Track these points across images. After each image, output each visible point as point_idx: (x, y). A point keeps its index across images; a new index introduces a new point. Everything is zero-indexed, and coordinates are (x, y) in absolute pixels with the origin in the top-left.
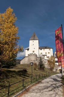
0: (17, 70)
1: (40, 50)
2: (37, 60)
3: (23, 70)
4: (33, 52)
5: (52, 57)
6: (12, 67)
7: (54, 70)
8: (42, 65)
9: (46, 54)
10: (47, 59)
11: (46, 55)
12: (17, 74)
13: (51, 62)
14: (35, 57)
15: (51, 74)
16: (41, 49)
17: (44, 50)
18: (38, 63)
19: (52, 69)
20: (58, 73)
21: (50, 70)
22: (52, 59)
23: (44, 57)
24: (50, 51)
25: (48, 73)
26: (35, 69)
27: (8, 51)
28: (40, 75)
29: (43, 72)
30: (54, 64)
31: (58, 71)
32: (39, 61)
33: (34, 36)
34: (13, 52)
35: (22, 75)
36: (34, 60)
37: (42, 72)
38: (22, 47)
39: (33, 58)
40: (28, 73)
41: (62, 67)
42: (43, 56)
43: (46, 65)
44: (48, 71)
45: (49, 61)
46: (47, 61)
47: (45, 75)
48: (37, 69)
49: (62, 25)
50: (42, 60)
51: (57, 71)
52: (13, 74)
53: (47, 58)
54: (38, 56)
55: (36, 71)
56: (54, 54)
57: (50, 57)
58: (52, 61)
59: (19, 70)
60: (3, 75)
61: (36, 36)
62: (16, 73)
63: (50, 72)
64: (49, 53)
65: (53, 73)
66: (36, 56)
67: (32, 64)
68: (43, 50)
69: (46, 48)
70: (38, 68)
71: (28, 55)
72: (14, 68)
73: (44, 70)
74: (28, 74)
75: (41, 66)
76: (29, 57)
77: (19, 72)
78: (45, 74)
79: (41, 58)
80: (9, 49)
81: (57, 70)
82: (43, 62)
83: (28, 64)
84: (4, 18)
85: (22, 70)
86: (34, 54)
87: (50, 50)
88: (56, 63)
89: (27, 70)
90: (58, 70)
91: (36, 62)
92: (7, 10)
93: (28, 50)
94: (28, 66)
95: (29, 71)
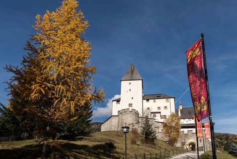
0: (91, 144)
1: (145, 101)
2: (138, 123)
3: (106, 144)
4: (130, 105)
5: (173, 116)
6: (81, 137)
7: (178, 145)
8: (151, 133)
9: (159, 111)
10: (162, 120)
11: (160, 113)
12: (90, 152)
13: (171, 127)
14: (134, 117)
15: (171, 152)
16: (148, 100)
17: (155, 101)
18: (140, 130)
19: (172, 142)
20: (187, 151)
21: (169, 144)
22: (172, 121)
23: (155, 116)
24: (167, 104)
25: (163, 150)
26: (134, 142)
27: (65, 100)
28: (145, 155)
29: (152, 147)
30: (178, 131)
31: (187, 147)
32: (143, 126)
33: (132, 72)
34: (78, 101)
35: (103, 154)
36: (131, 122)
37: (149, 149)
38: (101, 91)
39: (129, 120)
40: (118, 150)
41: (197, 138)
42: (152, 115)
43: (160, 134)
44: (164, 146)
45: (165, 125)
46: (160, 124)
47: (156, 154)
48: (138, 143)
49: (202, 36)
50: (150, 123)
51: (185, 147)
52: (79, 153)
53: (161, 118)
54: (141, 115)
55: (135, 146)
56: (177, 110)
57: (167, 117)
58: (174, 124)
59: (97, 143)
60: (54, 155)
61: (136, 71)
62: (87, 151)
63: (169, 148)
64: (165, 108)
65: (175, 151)
66: (137, 113)
67: (125, 130)
68: (151, 101)
69: (159, 97)
70: (142, 140)
71: (119, 111)
72: (86, 139)
73: (154, 144)
74: (117, 153)
75: (148, 136)
76: (120, 116)
77: (96, 147)
78: (158, 152)
79: (147, 118)
80: (69, 94)
81: (183, 144)
82: (153, 127)
83: (117, 132)
84: (55, 23)
85: (103, 143)
86: (130, 110)
87: (167, 101)
88: (182, 130)
89: (115, 145)
90: (187, 143)
91: (136, 126)
92: (63, 2)
93: (118, 101)
94: (117, 135)
95: (120, 145)
